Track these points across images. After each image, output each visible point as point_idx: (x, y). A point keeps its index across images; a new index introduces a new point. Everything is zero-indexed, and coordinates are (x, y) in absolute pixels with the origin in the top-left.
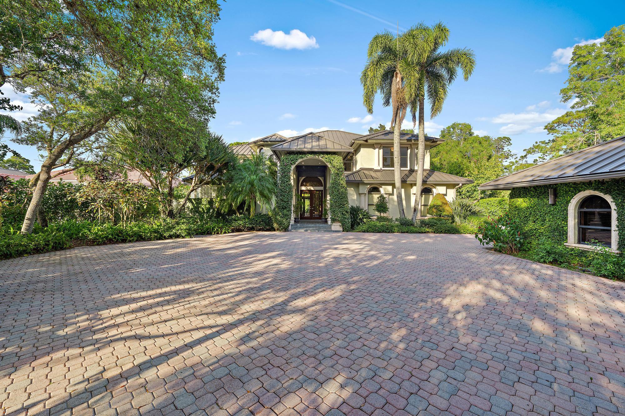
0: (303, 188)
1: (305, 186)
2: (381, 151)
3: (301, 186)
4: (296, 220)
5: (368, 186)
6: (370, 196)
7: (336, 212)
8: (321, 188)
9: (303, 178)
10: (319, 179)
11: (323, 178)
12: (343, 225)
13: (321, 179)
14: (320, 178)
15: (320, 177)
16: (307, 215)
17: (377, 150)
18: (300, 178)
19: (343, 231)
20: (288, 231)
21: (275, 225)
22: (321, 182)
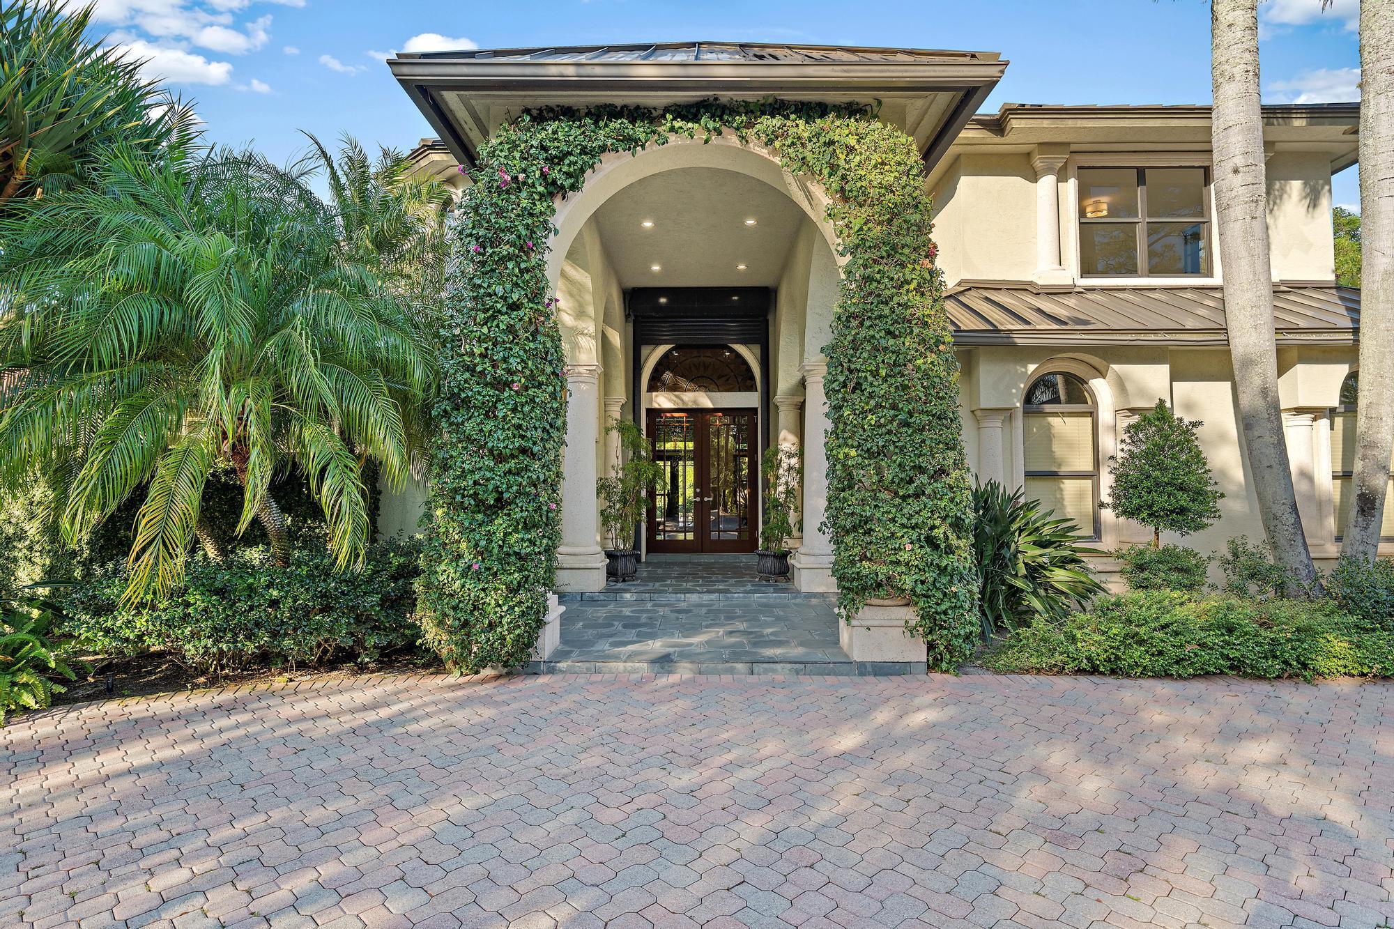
0: (663, 400)
1: (674, 388)
2: (1070, 187)
3: (652, 388)
4: (620, 565)
5: (1032, 367)
6: (1036, 424)
7: (880, 531)
8: (750, 399)
9: (662, 350)
10: (738, 356)
11: (757, 349)
12: (933, 623)
13: (749, 354)
14: (741, 349)
15: (744, 342)
16: (683, 528)
17: (1048, 181)
18: (645, 350)
19: (933, 666)
20: (532, 670)
21: (432, 634)
22: (749, 369)
